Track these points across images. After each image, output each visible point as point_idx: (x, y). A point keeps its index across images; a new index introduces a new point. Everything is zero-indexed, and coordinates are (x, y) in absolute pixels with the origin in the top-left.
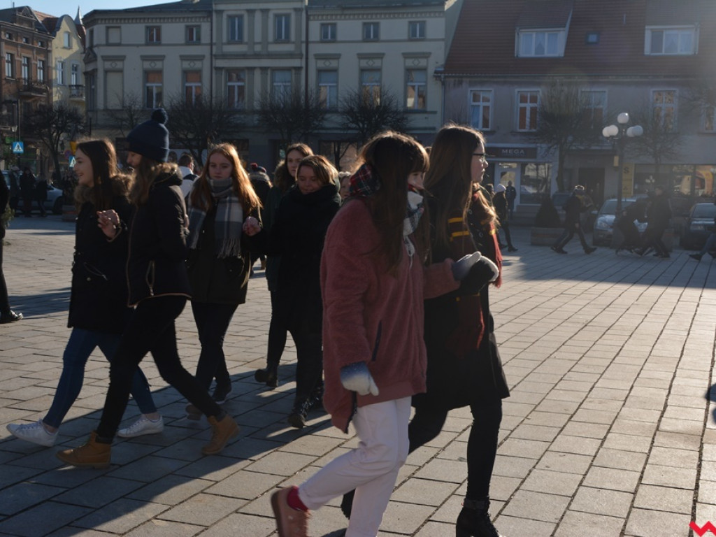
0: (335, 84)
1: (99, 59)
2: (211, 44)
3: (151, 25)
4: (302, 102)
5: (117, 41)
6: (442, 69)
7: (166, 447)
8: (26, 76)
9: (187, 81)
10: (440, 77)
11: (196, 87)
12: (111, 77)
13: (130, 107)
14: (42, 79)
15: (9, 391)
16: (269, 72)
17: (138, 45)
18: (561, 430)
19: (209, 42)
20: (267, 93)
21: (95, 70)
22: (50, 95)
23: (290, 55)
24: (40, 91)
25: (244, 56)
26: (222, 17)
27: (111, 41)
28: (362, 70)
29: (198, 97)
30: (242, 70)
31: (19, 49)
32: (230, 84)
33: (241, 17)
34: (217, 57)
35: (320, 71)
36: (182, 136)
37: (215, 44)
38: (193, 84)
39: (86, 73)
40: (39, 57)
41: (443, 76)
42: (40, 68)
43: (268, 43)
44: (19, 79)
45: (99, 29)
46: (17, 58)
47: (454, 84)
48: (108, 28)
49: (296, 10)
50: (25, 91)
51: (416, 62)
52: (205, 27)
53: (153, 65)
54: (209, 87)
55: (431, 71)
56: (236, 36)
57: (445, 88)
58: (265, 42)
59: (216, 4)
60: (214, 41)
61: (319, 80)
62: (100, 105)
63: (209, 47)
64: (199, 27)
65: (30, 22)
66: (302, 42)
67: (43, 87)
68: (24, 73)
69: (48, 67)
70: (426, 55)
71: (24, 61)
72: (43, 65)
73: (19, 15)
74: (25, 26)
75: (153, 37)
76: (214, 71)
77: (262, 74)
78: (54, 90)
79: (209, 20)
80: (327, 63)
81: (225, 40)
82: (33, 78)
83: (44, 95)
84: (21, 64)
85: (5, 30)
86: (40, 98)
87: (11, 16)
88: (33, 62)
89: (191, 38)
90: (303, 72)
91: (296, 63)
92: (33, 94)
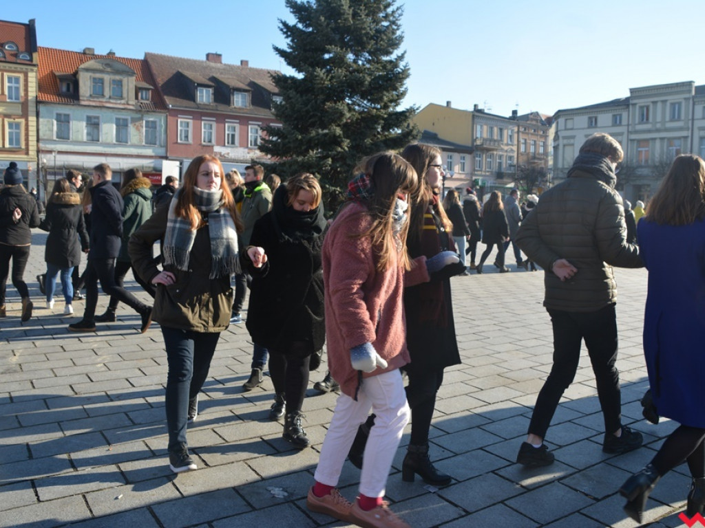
1: (561, 138)
2: (628, 125)
3: (592, 116)
5: (571, 127)
8: (534, 151)
12: (567, 148)
14: (542, 152)
16: (666, 140)
17: (583, 129)
19: (626, 123)
20: (664, 154)
21: (558, 145)
22: (546, 161)
23: (681, 129)
24: (540, 159)
25: (649, 131)
26: (636, 108)
27: (569, 127)
30: (647, 140)
31: (530, 136)
32: (639, 149)
33: (648, 108)
34: (631, 133)
35: (701, 138)
37: (631, 125)
39: (554, 147)
40: (541, 140)
42: (541, 146)
43: (666, 122)
44: (529, 153)
45: (561, 120)
46: (528, 141)
48: (566, 120)
49: (685, 99)
50: (532, 159)
52: (625, 115)
56: (645, 118)
58: (663, 122)
59: (632, 100)
60: (630, 122)
61: (701, 144)
62: (560, 166)
63: (626, 128)
64: (621, 115)
65: (537, 120)
66: (689, 120)
67: (542, 157)
68: (532, 150)
69: (546, 145)
71: (532, 142)
72: (543, 144)
73: (531, 117)
74: (534, 123)
75: (593, 123)
76: (629, 142)
77: (661, 142)
78: (549, 158)
79: (627, 110)
81: (637, 122)
82: (537, 152)
83: (543, 161)
84: (530, 144)
85: (522, 126)
86: (541, 163)
87: (526, 117)
88: (538, 142)
89: (616, 122)
90: (689, 140)
91: (684, 133)
92: (536, 161)
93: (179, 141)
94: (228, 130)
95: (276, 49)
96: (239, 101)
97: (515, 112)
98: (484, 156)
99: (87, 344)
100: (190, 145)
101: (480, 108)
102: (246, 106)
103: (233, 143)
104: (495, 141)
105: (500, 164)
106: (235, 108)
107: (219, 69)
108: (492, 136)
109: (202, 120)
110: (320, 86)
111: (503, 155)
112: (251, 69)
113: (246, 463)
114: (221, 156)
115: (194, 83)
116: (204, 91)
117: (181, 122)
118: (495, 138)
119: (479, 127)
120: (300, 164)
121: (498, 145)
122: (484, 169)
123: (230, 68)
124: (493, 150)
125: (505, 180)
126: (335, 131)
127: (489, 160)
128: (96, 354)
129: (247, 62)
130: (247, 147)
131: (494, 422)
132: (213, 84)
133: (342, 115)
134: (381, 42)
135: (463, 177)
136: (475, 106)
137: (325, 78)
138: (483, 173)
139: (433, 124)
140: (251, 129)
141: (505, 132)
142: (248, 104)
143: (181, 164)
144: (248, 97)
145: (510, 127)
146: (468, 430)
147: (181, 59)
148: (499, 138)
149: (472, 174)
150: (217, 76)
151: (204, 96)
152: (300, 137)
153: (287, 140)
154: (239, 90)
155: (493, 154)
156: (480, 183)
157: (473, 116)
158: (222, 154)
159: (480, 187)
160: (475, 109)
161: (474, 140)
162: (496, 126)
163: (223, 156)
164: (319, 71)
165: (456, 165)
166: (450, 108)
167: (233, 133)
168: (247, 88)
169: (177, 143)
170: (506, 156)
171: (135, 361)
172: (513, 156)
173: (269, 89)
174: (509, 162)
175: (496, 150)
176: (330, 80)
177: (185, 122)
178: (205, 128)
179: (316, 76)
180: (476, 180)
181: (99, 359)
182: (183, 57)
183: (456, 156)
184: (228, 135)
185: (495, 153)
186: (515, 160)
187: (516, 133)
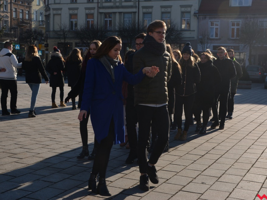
0: (150, 19)
1: (51, 10)
2: (98, 3)
4: (137, 26)
5: (59, 2)
6: (197, 12)
7: (74, 175)
8: (22, 17)
9: (87, 18)
10: (196, 15)
11: (91, 21)
12: (56, 17)
13: (64, 29)
14: (28, 18)
15: (10, 150)
16: (122, 14)
17: (67, 4)
18: (248, 171)
20: (121, 23)
21: (49, 14)
22: (31, 25)
23: (131, 7)
24: (27, 23)
25: (112, 7)
27: (56, 2)
28: (163, 13)
29: (92, 25)
30: (111, 13)
31: (19, 6)
32: (106, 19)
34: (100, 8)
35: (144, 13)
36: (85, 41)
37: (100, 3)
38: (90, 20)
39: (46, 16)
40: (27, 9)
41: (197, 15)
42: (27, 14)
43: (122, 2)
44: (19, 18)
46: (18, 10)
47: (203, 18)
50: (21, 23)
51: (186, 9)
53: (73, 12)
54: (96, 21)
55: (192, 13)
57: (198, 20)
58: (120, 1)
60: (99, 1)
61: (144, 17)
62: (51, 29)
63: (97, 4)
66: (136, 1)
67: (28, 22)
68: (21, 16)
69: (30, 13)
70: (190, 6)
71: (21, 11)
72: (28, 12)
76: (99, 14)
77: (119, 15)
78: (33, 23)
80: (147, 10)
81: (104, 1)
82: (24, 18)
83: (29, 25)
84: (19, 12)
86: (27, 26)
88: (24, 11)
89: (90, 0)
90: (137, 14)
91: (134, 10)
92: (24, 25)
170: (3, 20)
174: (5, 25)
186: (9, 23)
187: (9, 3)
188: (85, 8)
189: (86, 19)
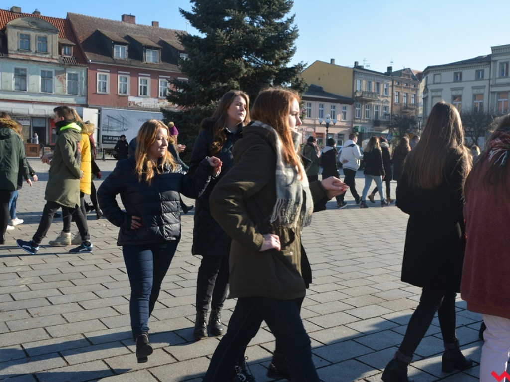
1: (430, 91)
2: (489, 79)
3: (457, 71)
5: (439, 81)
8: (406, 102)
9: (475, 100)
14: (414, 103)
17: (449, 83)
19: (488, 77)
21: (427, 97)
22: (417, 111)
24: (412, 109)
25: (508, 84)
26: (496, 64)
27: (436, 81)
29: (481, 108)
30: (507, 92)
31: (403, 89)
32: (499, 100)
33: (507, 63)
34: (492, 86)
37: (491, 79)
38: (478, 102)
39: (423, 99)
40: (413, 92)
42: (413, 98)
44: (402, 104)
45: (430, 75)
46: (401, 94)
48: (435, 75)
50: (404, 109)
52: (486, 70)
53: (457, 92)
54: (487, 102)
56: (504, 72)
59: (493, 57)
60: (491, 77)
63: (488, 81)
64: (483, 71)
65: (409, 76)
67: (413, 107)
69: (417, 97)
71: (405, 95)
72: (414, 96)
73: (404, 72)
74: (407, 77)
75: (458, 77)
76: (490, 94)
78: (420, 108)
79: (489, 66)
81: (497, 76)
82: (409, 104)
83: (414, 111)
84: (403, 96)
85: (396, 80)
86: (412, 113)
87: (399, 73)
88: (409, 95)
89: (478, 77)
92: (408, 111)
93: (98, 91)
94: (141, 83)
95: (183, 12)
96: (150, 57)
97: (390, 68)
98: (363, 106)
99: (12, 268)
100: (108, 95)
101: (359, 65)
102: (156, 62)
103: (145, 94)
104: (372, 93)
105: (377, 113)
106: (147, 63)
107: (133, 29)
108: (370, 89)
109: (118, 73)
110: (221, 45)
111: (379, 106)
112: (161, 30)
113: (149, 371)
114: (135, 105)
115: (112, 41)
116: (120, 48)
117: (100, 75)
118: (373, 91)
119: (358, 81)
120: (203, 112)
121: (375, 97)
122: (362, 118)
123: (143, 28)
124: (370, 101)
125: (381, 127)
126: (233, 84)
127: (367, 110)
128: (20, 276)
129: (157, 23)
130: (158, 98)
131: (366, 335)
132: (128, 42)
133: (239, 70)
134: (274, 7)
135: (344, 124)
136: (356, 63)
137: (224, 38)
138: (362, 122)
139: (319, 79)
140: (161, 81)
141: (381, 86)
142: (158, 60)
143: (99, 111)
144: (158, 54)
145: (386, 81)
146: (344, 342)
147: (99, 19)
148: (376, 91)
149: (352, 122)
150: (132, 35)
151: (120, 53)
152: (203, 89)
153: (191, 92)
154: (151, 48)
155: (371, 105)
156: (359, 130)
157: (354, 72)
158: (136, 103)
159: (359, 133)
160: (355, 65)
161: (354, 93)
162: (373, 81)
163: (137, 105)
164: (220, 32)
165: (339, 114)
166: (334, 65)
167: (145, 85)
168: (158, 46)
169: (96, 93)
170: (382, 106)
171: (54, 283)
172: (388, 107)
173: (177, 47)
174: (384, 111)
175: (374, 101)
176: (229, 40)
177: (103, 75)
178: (120, 80)
179: (217, 36)
180: (355, 127)
181: (22, 281)
182: (101, 18)
183: (339, 107)
184: (141, 86)
185: (372, 103)
186: (390, 110)
187: (390, 86)
188: (472, 87)
189: (473, 102)
